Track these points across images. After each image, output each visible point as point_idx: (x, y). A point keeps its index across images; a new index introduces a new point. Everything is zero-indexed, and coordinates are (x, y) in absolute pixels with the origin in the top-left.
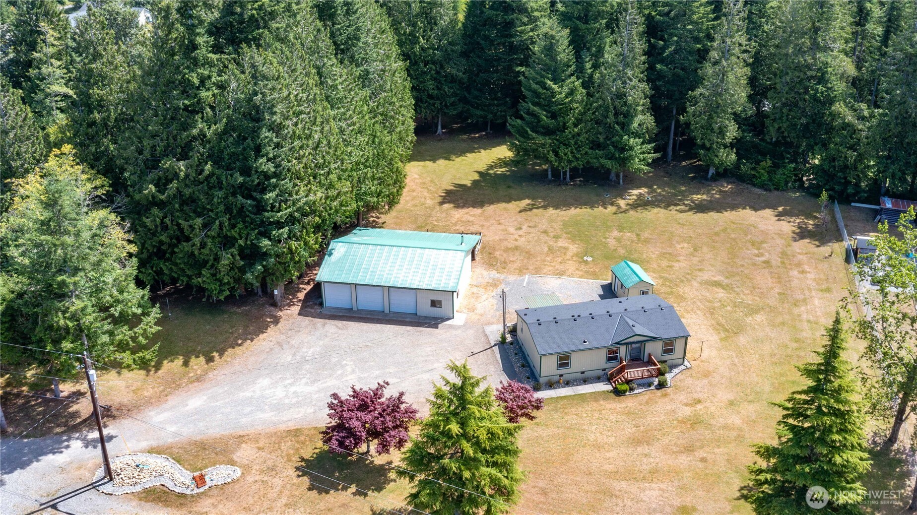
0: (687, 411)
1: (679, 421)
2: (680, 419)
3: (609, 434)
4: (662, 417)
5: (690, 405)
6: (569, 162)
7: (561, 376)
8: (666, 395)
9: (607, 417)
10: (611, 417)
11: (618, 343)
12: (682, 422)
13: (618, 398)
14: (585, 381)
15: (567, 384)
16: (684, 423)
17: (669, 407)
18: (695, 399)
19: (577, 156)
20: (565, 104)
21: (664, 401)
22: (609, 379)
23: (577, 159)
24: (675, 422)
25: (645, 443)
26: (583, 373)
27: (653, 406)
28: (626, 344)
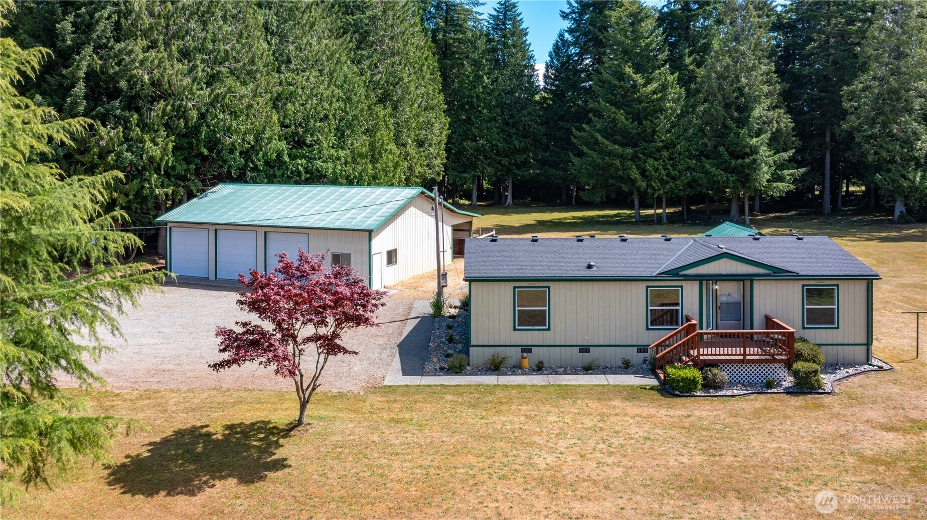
0: (895, 442)
1: (862, 458)
2: (868, 453)
3: (610, 460)
4: (804, 446)
5: (905, 431)
6: (663, 183)
7: (527, 349)
8: (819, 406)
9: (617, 428)
10: (633, 430)
11: (675, 274)
12: (875, 461)
13: (666, 401)
14: (588, 369)
15: (539, 368)
16: (887, 464)
17: (830, 428)
18: (913, 421)
19: (673, 173)
20: (653, 101)
21: (814, 415)
22: (653, 367)
23: (674, 179)
24: (851, 460)
25: (731, 494)
26: (584, 349)
27: (776, 422)
28: (701, 279)
